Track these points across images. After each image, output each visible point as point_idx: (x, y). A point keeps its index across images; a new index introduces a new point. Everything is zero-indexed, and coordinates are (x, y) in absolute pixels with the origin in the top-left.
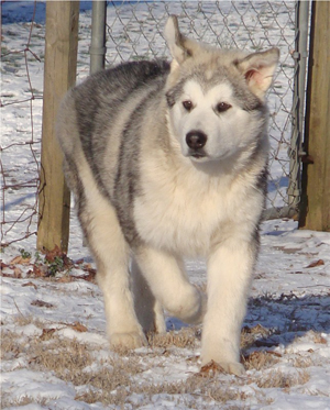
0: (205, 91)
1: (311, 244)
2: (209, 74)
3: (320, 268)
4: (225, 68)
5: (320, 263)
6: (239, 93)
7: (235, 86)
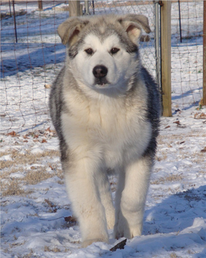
0: (102, 41)
1: (165, 121)
2: (102, 29)
3: (169, 128)
4: (112, 25)
5: (169, 127)
6: (123, 40)
7: (120, 36)
